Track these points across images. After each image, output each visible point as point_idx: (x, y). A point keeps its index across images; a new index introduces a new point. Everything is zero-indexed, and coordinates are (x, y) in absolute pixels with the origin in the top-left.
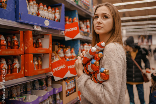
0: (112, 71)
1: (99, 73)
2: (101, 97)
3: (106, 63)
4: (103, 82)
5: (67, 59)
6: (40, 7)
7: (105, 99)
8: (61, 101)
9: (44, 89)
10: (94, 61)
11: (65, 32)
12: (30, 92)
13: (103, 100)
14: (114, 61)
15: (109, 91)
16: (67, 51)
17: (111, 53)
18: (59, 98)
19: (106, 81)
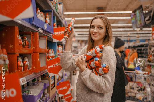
0: (111, 66)
1: (101, 68)
2: (103, 86)
3: (105, 60)
4: (103, 74)
5: (51, 58)
6: (38, 11)
7: (106, 87)
8: (48, 94)
9: (36, 84)
10: (97, 59)
11: (53, 35)
12: (26, 88)
13: (104, 87)
14: (111, 59)
15: (108, 81)
16: (50, 51)
17: (109, 53)
18: (47, 92)
19: (105, 73)
